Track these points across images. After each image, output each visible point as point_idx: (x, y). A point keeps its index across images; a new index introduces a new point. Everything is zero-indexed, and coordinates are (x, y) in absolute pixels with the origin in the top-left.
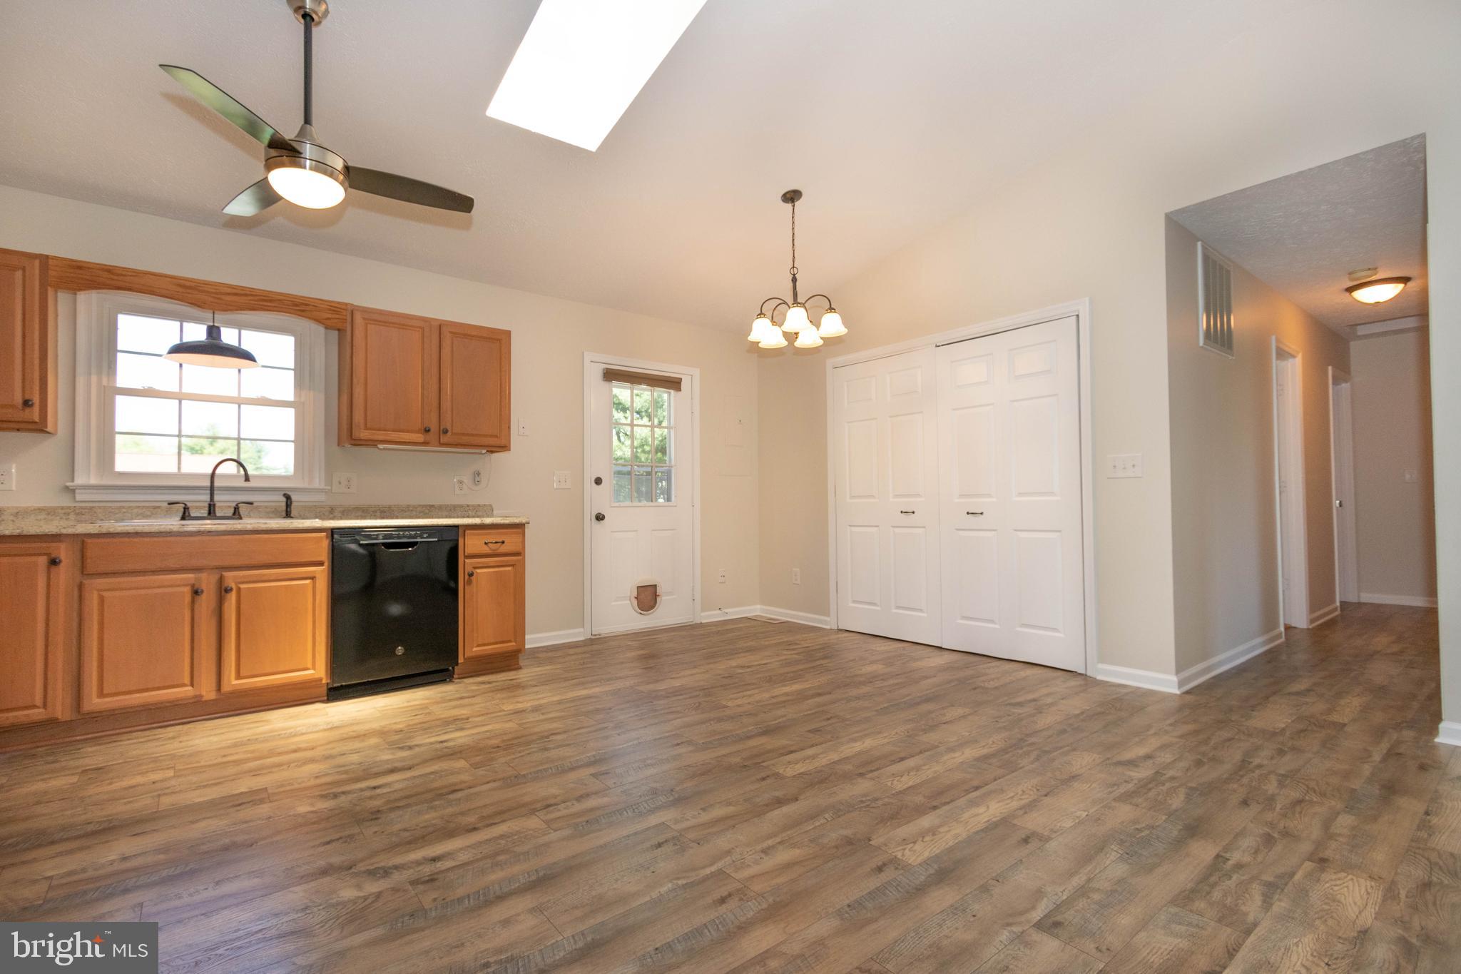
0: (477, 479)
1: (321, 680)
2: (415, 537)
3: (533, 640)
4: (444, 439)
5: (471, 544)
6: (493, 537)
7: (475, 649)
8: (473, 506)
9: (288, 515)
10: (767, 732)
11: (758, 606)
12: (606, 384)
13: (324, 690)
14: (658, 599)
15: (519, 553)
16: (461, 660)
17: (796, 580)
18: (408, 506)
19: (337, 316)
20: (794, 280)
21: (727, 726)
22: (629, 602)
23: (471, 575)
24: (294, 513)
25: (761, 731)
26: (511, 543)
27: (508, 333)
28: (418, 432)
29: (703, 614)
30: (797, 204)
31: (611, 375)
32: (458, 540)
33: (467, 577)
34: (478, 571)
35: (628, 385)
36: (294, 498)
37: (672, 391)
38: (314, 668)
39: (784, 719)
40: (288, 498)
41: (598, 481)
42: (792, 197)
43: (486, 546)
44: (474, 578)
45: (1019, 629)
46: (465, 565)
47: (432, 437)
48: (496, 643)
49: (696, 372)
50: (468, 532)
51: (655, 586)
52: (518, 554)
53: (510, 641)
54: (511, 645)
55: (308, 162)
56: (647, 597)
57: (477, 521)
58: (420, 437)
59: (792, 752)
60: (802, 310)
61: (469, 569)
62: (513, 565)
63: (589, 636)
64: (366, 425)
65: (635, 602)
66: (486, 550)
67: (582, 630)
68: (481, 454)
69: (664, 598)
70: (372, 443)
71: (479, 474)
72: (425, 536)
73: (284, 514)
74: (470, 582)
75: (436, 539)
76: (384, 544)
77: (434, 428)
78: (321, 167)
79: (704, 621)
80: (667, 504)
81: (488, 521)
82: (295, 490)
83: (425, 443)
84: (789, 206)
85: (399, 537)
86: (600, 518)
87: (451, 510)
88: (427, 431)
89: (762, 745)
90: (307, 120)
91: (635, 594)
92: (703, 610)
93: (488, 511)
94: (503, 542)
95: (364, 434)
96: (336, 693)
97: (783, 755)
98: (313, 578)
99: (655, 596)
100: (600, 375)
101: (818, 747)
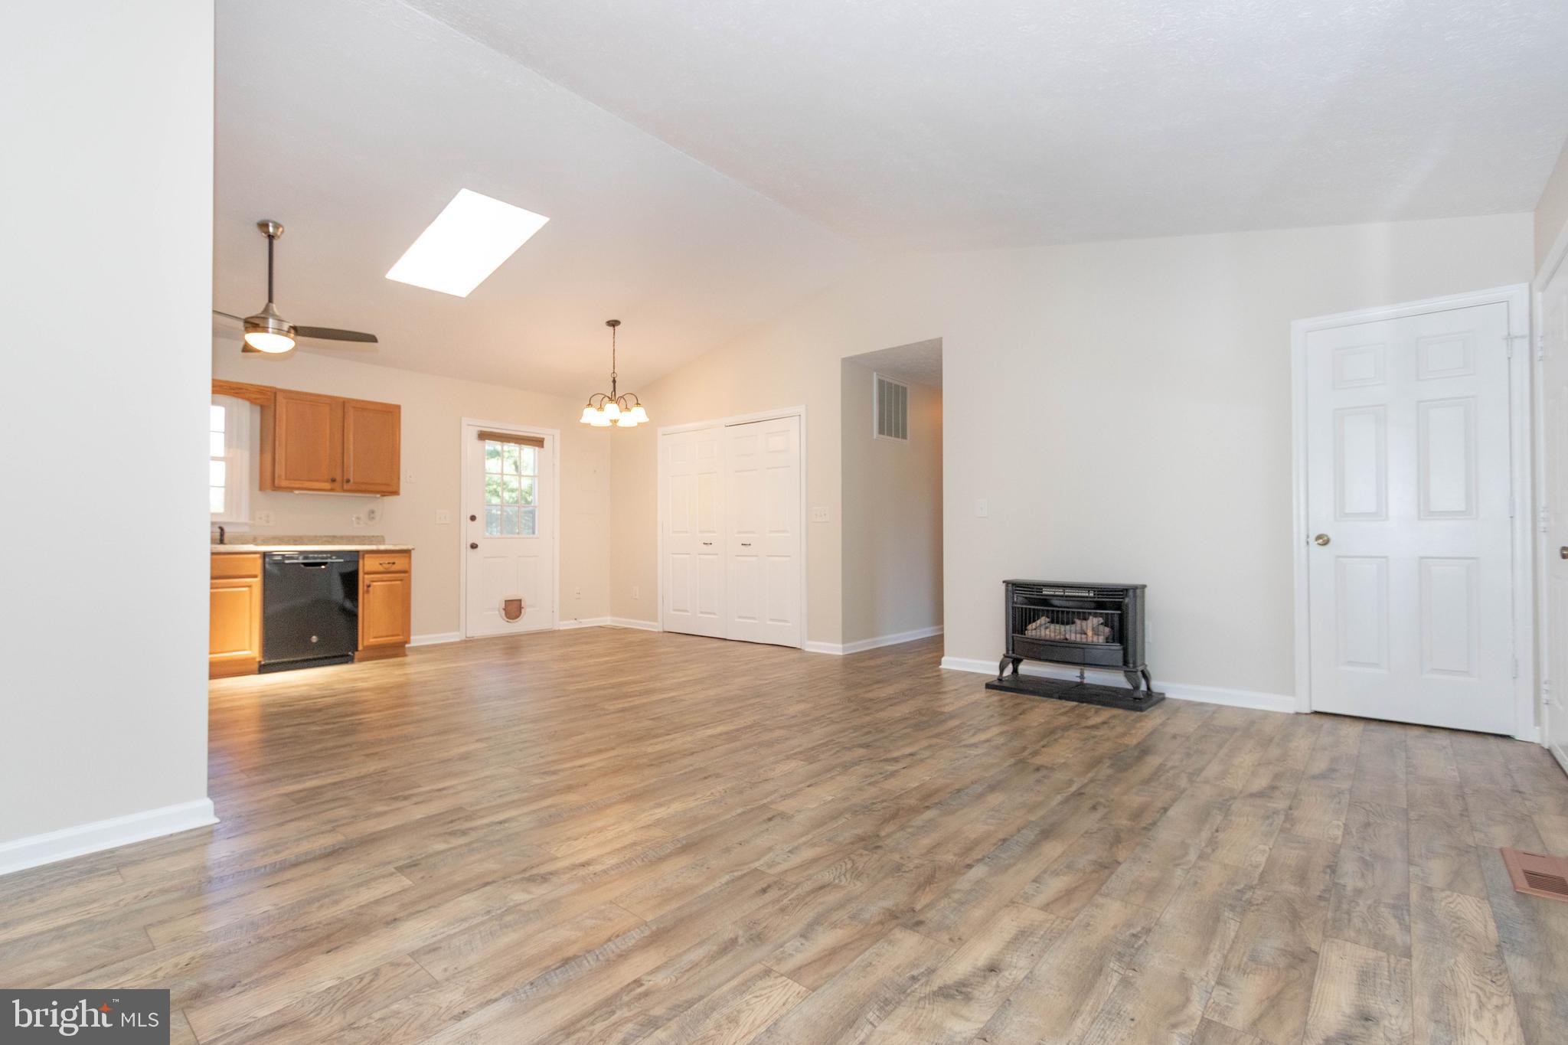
0: (372, 516)
1: (254, 659)
2: (326, 558)
3: (416, 640)
4: (346, 487)
5: (368, 565)
6: (386, 559)
7: (371, 640)
8: (368, 537)
9: (222, 542)
11: (609, 618)
12: (481, 442)
13: (256, 667)
14: (523, 610)
15: (407, 572)
16: (360, 647)
17: (636, 595)
18: (316, 537)
19: (264, 397)
20: (614, 381)
22: (497, 612)
23: (369, 586)
24: (226, 541)
26: (400, 563)
27: (398, 407)
28: (327, 481)
29: (561, 623)
30: (616, 328)
31: (483, 436)
32: (358, 562)
33: (365, 587)
34: (375, 584)
35: (499, 443)
36: (226, 529)
37: (537, 448)
38: (251, 650)
40: (222, 529)
41: (473, 518)
42: (614, 324)
43: (380, 566)
44: (371, 589)
45: (769, 623)
46: (363, 579)
47: (337, 485)
48: (387, 636)
49: (557, 433)
50: (366, 556)
51: (520, 600)
52: (405, 572)
53: (398, 635)
54: (400, 638)
55: (270, 330)
56: (513, 609)
57: (374, 547)
58: (327, 486)
60: (616, 405)
61: (367, 582)
62: (401, 580)
63: (464, 638)
64: (286, 477)
65: (503, 613)
66: (381, 569)
67: (458, 633)
68: (376, 497)
69: (528, 610)
70: (291, 489)
71: (373, 512)
72: (334, 557)
73: (219, 542)
74: (368, 592)
75: (342, 560)
76: (303, 564)
77: (339, 478)
78: (279, 331)
79: (561, 628)
80: (531, 536)
81: (382, 547)
82: (225, 523)
83: (332, 490)
84: (612, 328)
85: (314, 558)
86: (474, 546)
87: (350, 540)
88: (333, 480)
90: (270, 300)
91: (503, 606)
92: (560, 620)
93: (381, 540)
94: (394, 563)
95: (284, 483)
96: (263, 669)
98: (250, 586)
99: (520, 608)
100: (475, 435)
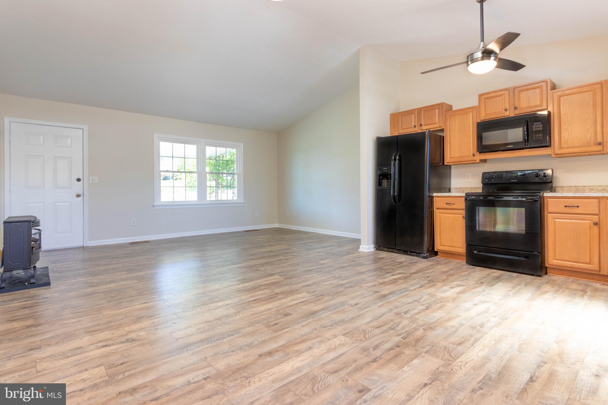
10: (314, 313)
21: (337, 317)
25: (317, 314)
39: (303, 324)
59: (302, 302)
89: (316, 306)
97: (306, 301)
101: (289, 305)
